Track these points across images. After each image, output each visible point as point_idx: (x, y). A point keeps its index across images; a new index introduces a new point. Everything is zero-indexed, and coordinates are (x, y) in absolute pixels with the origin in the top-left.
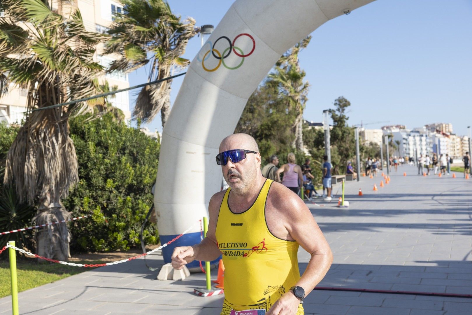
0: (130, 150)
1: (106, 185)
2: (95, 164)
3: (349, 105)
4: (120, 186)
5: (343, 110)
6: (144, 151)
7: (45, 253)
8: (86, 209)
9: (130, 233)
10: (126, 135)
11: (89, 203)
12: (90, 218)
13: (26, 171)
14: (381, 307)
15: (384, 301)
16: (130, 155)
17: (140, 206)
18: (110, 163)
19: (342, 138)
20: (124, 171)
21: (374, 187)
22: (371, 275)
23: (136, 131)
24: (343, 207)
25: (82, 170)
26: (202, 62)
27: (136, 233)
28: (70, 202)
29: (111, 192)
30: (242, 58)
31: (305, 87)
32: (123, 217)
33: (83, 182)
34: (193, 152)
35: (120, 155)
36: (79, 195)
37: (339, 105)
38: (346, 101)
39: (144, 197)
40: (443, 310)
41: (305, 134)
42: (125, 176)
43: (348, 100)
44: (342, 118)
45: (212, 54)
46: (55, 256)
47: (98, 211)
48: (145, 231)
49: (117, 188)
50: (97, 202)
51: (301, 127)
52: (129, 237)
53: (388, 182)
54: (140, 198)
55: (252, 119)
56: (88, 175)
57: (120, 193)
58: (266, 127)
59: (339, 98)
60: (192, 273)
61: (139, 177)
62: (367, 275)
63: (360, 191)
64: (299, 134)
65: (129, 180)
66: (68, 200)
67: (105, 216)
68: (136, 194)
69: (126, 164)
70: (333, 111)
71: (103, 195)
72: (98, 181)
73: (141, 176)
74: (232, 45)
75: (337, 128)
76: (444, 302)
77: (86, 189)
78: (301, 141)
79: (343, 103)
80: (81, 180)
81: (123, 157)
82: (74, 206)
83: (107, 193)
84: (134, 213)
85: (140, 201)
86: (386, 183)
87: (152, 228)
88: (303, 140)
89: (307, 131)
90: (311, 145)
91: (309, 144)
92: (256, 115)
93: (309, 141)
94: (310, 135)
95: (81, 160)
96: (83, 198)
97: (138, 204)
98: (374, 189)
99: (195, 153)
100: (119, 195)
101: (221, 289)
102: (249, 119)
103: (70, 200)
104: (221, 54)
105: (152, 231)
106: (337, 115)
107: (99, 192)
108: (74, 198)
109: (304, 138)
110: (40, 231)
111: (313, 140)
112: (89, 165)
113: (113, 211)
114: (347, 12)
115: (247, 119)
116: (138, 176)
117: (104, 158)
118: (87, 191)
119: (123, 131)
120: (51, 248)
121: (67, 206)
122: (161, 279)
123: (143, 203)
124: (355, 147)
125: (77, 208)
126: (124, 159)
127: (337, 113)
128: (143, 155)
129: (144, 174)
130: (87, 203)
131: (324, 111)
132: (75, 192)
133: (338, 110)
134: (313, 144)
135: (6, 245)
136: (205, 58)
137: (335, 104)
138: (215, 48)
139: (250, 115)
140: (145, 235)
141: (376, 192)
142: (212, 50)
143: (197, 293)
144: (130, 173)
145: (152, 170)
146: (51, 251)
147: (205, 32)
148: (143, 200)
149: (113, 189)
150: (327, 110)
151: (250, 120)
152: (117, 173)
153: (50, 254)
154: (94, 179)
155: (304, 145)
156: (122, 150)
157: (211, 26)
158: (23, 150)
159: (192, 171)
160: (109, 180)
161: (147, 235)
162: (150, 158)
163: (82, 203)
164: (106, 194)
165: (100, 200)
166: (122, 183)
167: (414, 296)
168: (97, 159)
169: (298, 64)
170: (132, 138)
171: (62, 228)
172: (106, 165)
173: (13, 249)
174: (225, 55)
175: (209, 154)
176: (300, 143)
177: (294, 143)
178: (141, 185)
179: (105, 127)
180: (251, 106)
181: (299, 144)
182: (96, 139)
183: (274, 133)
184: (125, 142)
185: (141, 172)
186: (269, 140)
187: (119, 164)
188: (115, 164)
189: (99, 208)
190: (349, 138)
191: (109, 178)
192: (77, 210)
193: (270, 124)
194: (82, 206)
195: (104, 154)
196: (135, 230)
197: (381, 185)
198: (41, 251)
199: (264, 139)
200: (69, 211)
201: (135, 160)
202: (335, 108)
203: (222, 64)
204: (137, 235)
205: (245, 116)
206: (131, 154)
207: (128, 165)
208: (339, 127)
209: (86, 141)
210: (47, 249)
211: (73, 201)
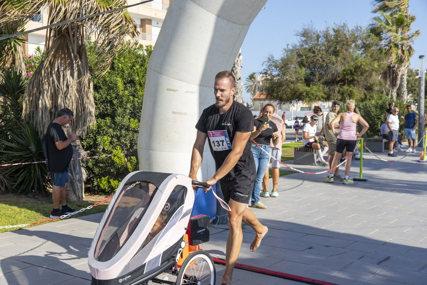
2: (121, 102)
12: (110, 157)
13: (40, 106)
18: (137, 102)
24: (423, 162)
25: (108, 108)
33: (108, 120)
41: (410, 83)
47: (118, 152)
51: (407, 75)
55: (335, 62)
56: (114, 111)
58: (349, 72)
64: (402, 81)
66: (92, 138)
67: (126, 157)
71: (127, 135)
72: (122, 120)
78: (405, 89)
80: (107, 118)
83: (131, 133)
88: (408, 88)
90: (416, 93)
91: (414, 92)
92: (339, 59)
93: (415, 90)
94: (417, 83)
95: (108, 97)
99: (177, 91)
102: (332, 62)
107: (123, 132)
109: (410, 85)
112: (115, 102)
115: (330, 62)
121: (91, 144)
125: (101, 147)
130: (107, 143)
132: (98, 131)
139: (333, 58)
150: (424, 56)
151: (333, 64)
154: (118, 117)
159: (173, 113)
160: (132, 120)
163: (104, 143)
164: (129, 134)
165: (123, 140)
168: (124, 96)
171: (74, 168)
175: (194, 92)
176: (404, 91)
177: (395, 90)
180: (336, 48)
181: (402, 92)
183: (356, 79)
186: (351, 85)
189: (120, 149)
191: (133, 117)
192: (100, 149)
193: (353, 70)
199: (346, 85)
205: (328, 58)
211: (95, 140)
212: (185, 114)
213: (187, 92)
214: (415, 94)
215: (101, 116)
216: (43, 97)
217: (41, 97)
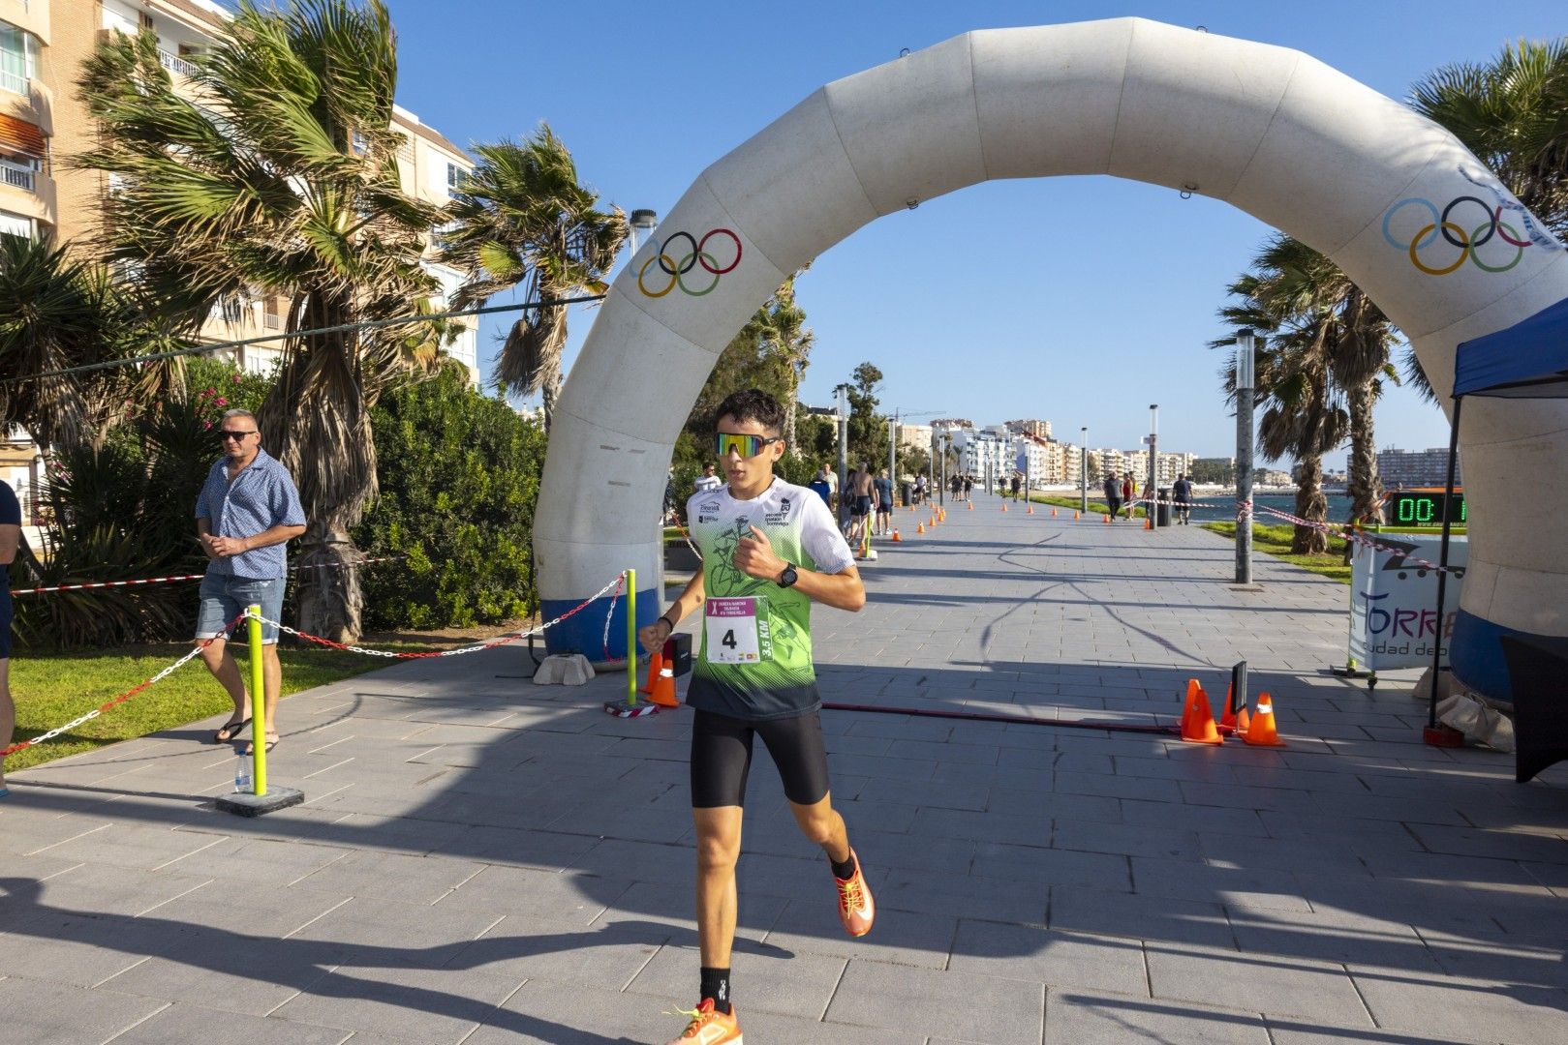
0: (483, 439)
1: (436, 503)
2: (415, 463)
3: (881, 378)
4: (462, 506)
5: (869, 388)
6: (510, 442)
7: (314, 628)
8: (396, 546)
9: (479, 595)
10: (475, 410)
11: (402, 536)
12: (404, 561)
14: (947, 742)
15: (951, 731)
16: (484, 450)
17: (499, 545)
18: (444, 463)
19: (865, 438)
20: (471, 477)
21: (920, 527)
22: (925, 683)
23: (498, 404)
26: (638, 279)
27: (490, 594)
28: (363, 533)
29: (445, 516)
30: (714, 276)
31: (804, 341)
32: (466, 564)
33: (389, 496)
34: (614, 446)
35: (465, 448)
36: (383, 520)
37: (864, 378)
38: (875, 371)
39: (508, 530)
40: (1055, 750)
41: (800, 427)
42: (474, 488)
43: (878, 369)
44: (867, 401)
45: (658, 265)
46: (332, 633)
47: (417, 551)
48: (508, 592)
49: (457, 510)
50: (416, 534)
51: (794, 414)
52: (477, 602)
53: (942, 519)
54: (501, 529)
56: (400, 480)
57: (462, 519)
59: (862, 365)
60: (598, 672)
61: (500, 492)
62: (919, 684)
63: (896, 532)
64: (789, 426)
65: (481, 497)
66: (361, 528)
67: (432, 561)
68: (494, 524)
69: (475, 464)
70: (851, 387)
71: (429, 521)
72: (419, 494)
73: (503, 490)
74: (697, 250)
75: (858, 420)
76: (1056, 735)
77: (396, 510)
78: (793, 439)
79: (869, 375)
80: (387, 492)
81: (470, 452)
82: (374, 539)
83: (437, 518)
84: (486, 557)
85: (500, 536)
86: (939, 520)
87: (520, 587)
88: (796, 437)
89: (804, 421)
90: (809, 445)
93: (807, 440)
94: (809, 428)
95: (388, 454)
96: (390, 526)
97: (496, 542)
98: (920, 531)
99: (618, 449)
100: (460, 522)
101: (654, 704)
103: (365, 528)
104: (677, 266)
105: (521, 592)
106: (858, 396)
107: (422, 517)
108: (373, 526)
109: (799, 433)
110: (305, 585)
111: (814, 437)
112: (404, 463)
113: (447, 552)
114: (912, 204)
116: (496, 490)
117: (432, 452)
118: (399, 513)
119: (471, 404)
120: (326, 619)
121: (359, 538)
122: (541, 682)
123: (506, 539)
124: (888, 454)
125: (378, 544)
126: (471, 456)
127: (859, 392)
128: (509, 450)
129: (508, 485)
130: (394, 536)
131: (840, 387)
132: (374, 514)
133: (861, 387)
134: (814, 444)
135: (242, 612)
136: (646, 270)
137: (856, 377)
138: (664, 253)
140: (508, 599)
141: (923, 537)
142: (658, 258)
143: (611, 710)
144: (481, 483)
145: (525, 479)
146: (326, 622)
147: (639, 224)
148: (505, 534)
149: (448, 510)
150: (842, 386)
152: (458, 483)
153: (324, 630)
154: (412, 491)
155: (798, 446)
156: (469, 441)
157: (651, 213)
158: (276, 431)
159: (610, 483)
160: (441, 495)
161: (512, 599)
162: (520, 455)
163: (388, 536)
164: (434, 521)
165: (424, 531)
166: (467, 501)
167: (1004, 724)
168: (420, 453)
169: (795, 299)
170: (488, 417)
172: (436, 465)
173: (256, 620)
174: (683, 268)
175: (642, 452)
178: (501, 506)
179: (435, 395)
182: (419, 415)
184: (474, 425)
185: (504, 483)
187: (461, 464)
188: (453, 464)
189: (420, 546)
190: (878, 437)
191: (442, 490)
192: (377, 547)
194: (386, 541)
195: (433, 445)
196: (490, 590)
197: (931, 524)
198: (306, 623)
200: (363, 550)
201: (492, 458)
202: (855, 383)
203: (677, 284)
204: (493, 598)
206: (485, 446)
207: (480, 467)
208: (860, 417)
209: (398, 418)
210: (317, 620)
211: (370, 531)
212: (628, 485)
213: (633, 451)
214: (807, 447)
215: (383, 488)
216: (287, 454)
217: (283, 454)
